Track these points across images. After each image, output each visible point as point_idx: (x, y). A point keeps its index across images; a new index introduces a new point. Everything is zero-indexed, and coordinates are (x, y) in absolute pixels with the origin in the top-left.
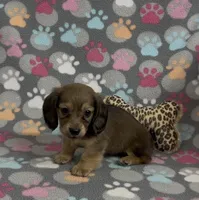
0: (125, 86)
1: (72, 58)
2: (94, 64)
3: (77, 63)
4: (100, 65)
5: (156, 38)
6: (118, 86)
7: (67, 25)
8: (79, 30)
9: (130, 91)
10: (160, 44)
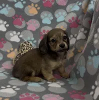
0: (33, 39)
1: (5, 23)
2: (17, 26)
3: (8, 25)
4: (20, 27)
5: (50, 15)
6: (29, 39)
7: (3, 5)
8: (10, 8)
9: (35, 41)
10: (52, 18)
